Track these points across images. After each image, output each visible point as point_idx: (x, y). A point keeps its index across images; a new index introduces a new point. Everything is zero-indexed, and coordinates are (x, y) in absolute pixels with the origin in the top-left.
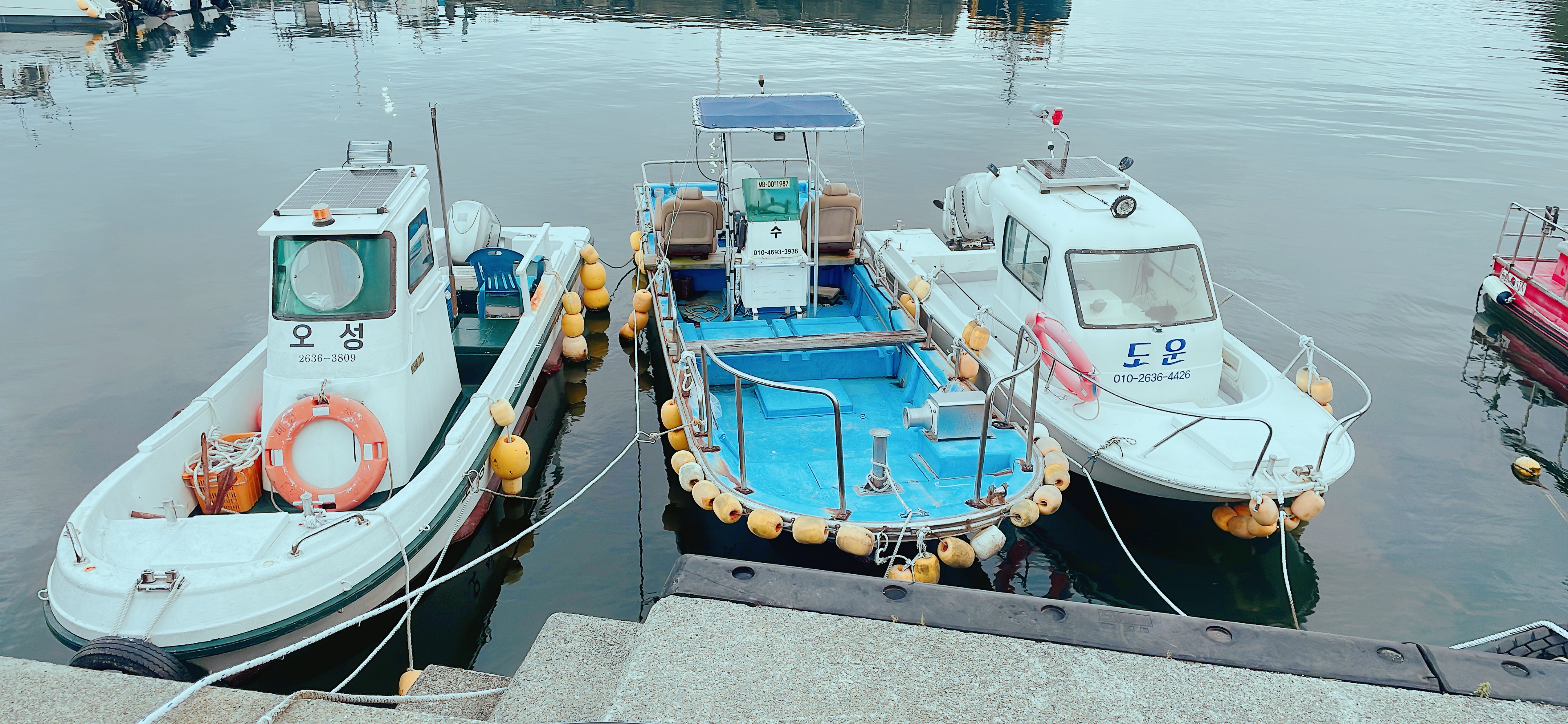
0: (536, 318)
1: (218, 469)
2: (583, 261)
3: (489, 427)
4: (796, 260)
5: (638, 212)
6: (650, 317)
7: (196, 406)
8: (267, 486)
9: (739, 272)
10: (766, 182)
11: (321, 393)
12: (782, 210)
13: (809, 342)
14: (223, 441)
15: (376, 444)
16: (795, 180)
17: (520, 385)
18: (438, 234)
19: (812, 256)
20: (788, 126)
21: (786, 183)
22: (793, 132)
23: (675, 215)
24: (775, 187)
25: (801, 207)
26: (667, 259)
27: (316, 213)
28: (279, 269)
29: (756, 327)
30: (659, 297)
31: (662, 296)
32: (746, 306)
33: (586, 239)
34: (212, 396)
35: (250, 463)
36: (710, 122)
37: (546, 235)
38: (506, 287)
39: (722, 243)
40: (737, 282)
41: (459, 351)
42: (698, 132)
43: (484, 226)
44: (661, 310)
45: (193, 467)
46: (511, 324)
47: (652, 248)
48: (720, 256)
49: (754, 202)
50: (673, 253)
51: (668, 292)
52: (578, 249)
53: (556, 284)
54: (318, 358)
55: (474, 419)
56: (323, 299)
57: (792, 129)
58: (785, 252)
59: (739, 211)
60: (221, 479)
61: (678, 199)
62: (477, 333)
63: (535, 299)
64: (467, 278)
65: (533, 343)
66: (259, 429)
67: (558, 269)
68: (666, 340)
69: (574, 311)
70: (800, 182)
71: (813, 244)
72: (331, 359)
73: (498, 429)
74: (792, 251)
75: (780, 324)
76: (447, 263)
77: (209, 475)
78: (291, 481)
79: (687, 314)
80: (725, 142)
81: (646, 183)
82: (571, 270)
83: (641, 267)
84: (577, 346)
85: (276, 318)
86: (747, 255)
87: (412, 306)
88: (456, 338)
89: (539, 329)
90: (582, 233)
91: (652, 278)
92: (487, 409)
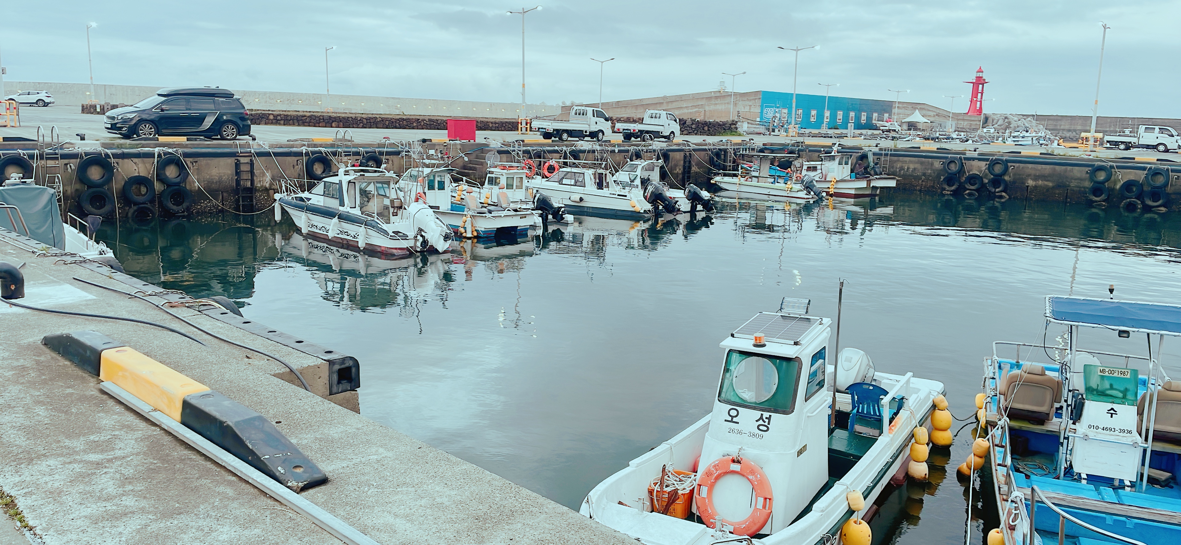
0: (891, 440)
1: (668, 489)
2: (934, 407)
3: (844, 509)
4: (1130, 439)
5: (985, 379)
6: (985, 462)
7: (663, 447)
8: (694, 510)
9: (1073, 440)
10: (1107, 370)
11: (738, 455)
12: (1121, 395)
13: (1134, 512)
14: (674, 473)
15: (765, 499)
16: (1135, 372)
17: (872, 485)
18: (830, 369)
19: (1146, 439)
20: (1133, 327)
21: (1126, 373)
22: (1138, 334)
23: (1018, 384)
24: (1116, 375)
25: (1139, 397)
26: (1007, 418)
27: (756, 339)
28: (727, 370)
29: (1084, 489)
30: (996, 447)
31: (999, 447)
32: (1076, 469)
33: (940, 391)
34: (673, 443)
35: (687, 491)
36: (1058, 315)
37: (908, 382)
38: (872, 414)
39: (1059, 415)
40: (1069, 448)
41: (831, 452)
42: (1048, 323)
43: (863, 368)
44: (997, 458)
45: (655, 484)
46: (871, 441)
47: (994, 408)
48: (1054, 425)
49: (1093, 384)
50: (1013, 414)
51: (1004, 445)
52: (932, 397)
53: (911, 419)
54: (740, 432)
55: (835, 499)
56: (749, 394)
57: (1137, 330)
58: (1119, 431)
59: (1078, 390)
60: (670, 495)
61: (1022, 372)
62: (846, 442)
63: (893, 426)
64: (845, 402)
65: (886, 458)
66: (695, 471)
67: (914, 408)
68: (998, 482)
69: (922, 442)
70: (1140, 376)
71: (1147, 430)
72: (747, 435)
73: (851, 512)
74: (1126, 431)
75: (1108, 493)
76: (833, 390)
77: (663, 492)
78: (709, 510)
79: (1019, 466)
80: (1071, 333)
81: (995, 357)
82: (923, 412)
83: (983, 422)
84: (921, 470)
85: (719, 401)
86: (1081, 427)
87: (805, 410)
88: (830, 442)
89: (892, 448)
90: (939, 386)
91: (991, 431)
92: (844, 495)
